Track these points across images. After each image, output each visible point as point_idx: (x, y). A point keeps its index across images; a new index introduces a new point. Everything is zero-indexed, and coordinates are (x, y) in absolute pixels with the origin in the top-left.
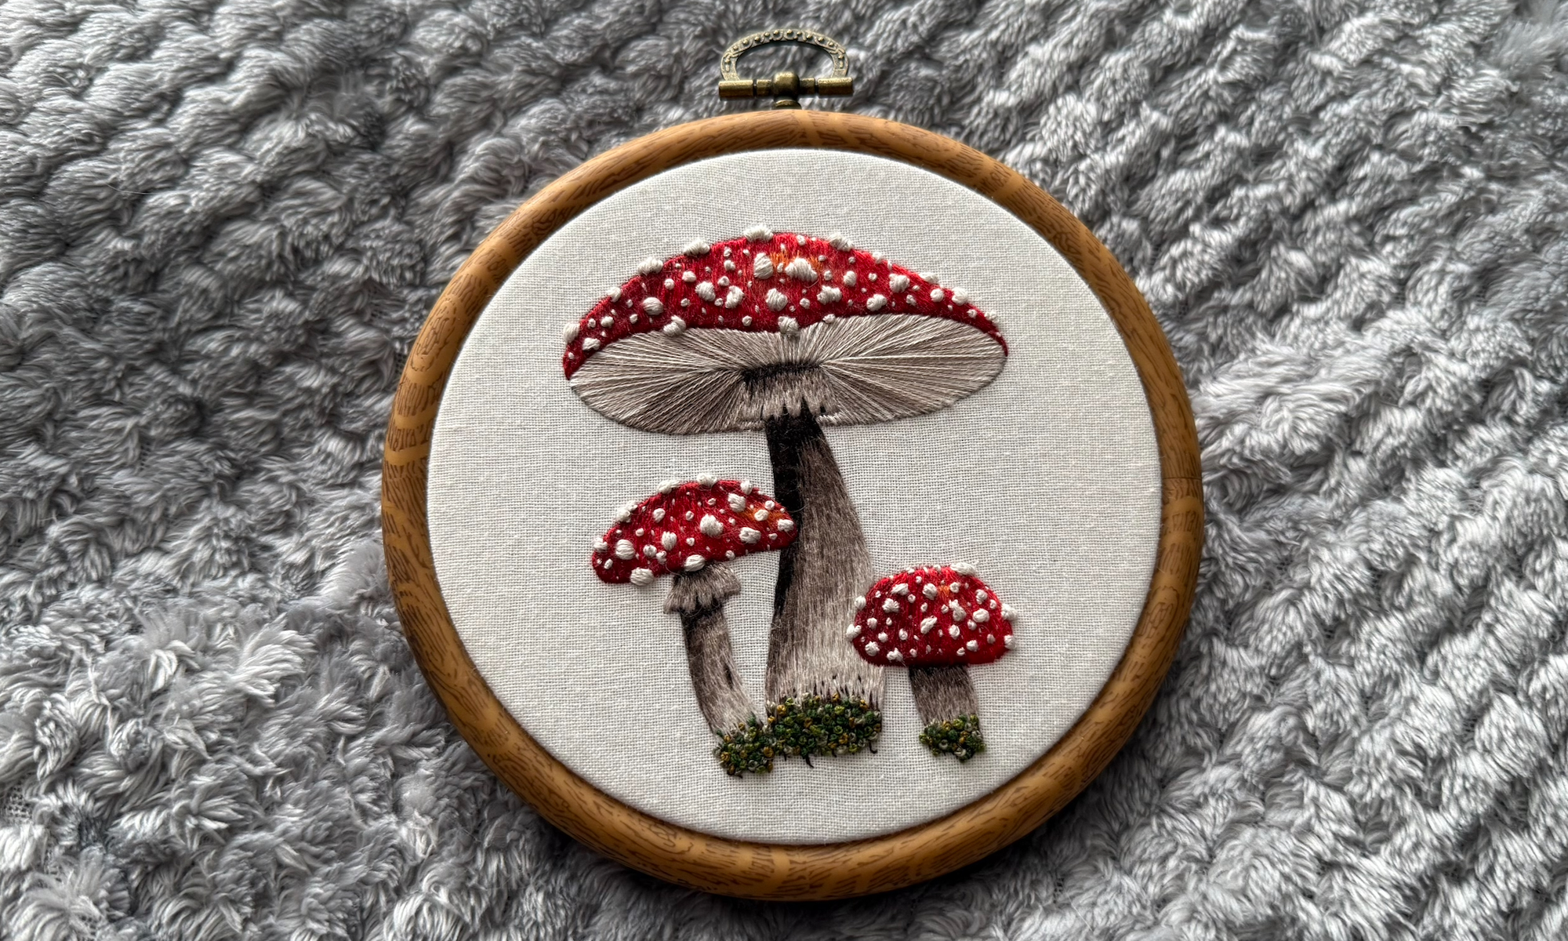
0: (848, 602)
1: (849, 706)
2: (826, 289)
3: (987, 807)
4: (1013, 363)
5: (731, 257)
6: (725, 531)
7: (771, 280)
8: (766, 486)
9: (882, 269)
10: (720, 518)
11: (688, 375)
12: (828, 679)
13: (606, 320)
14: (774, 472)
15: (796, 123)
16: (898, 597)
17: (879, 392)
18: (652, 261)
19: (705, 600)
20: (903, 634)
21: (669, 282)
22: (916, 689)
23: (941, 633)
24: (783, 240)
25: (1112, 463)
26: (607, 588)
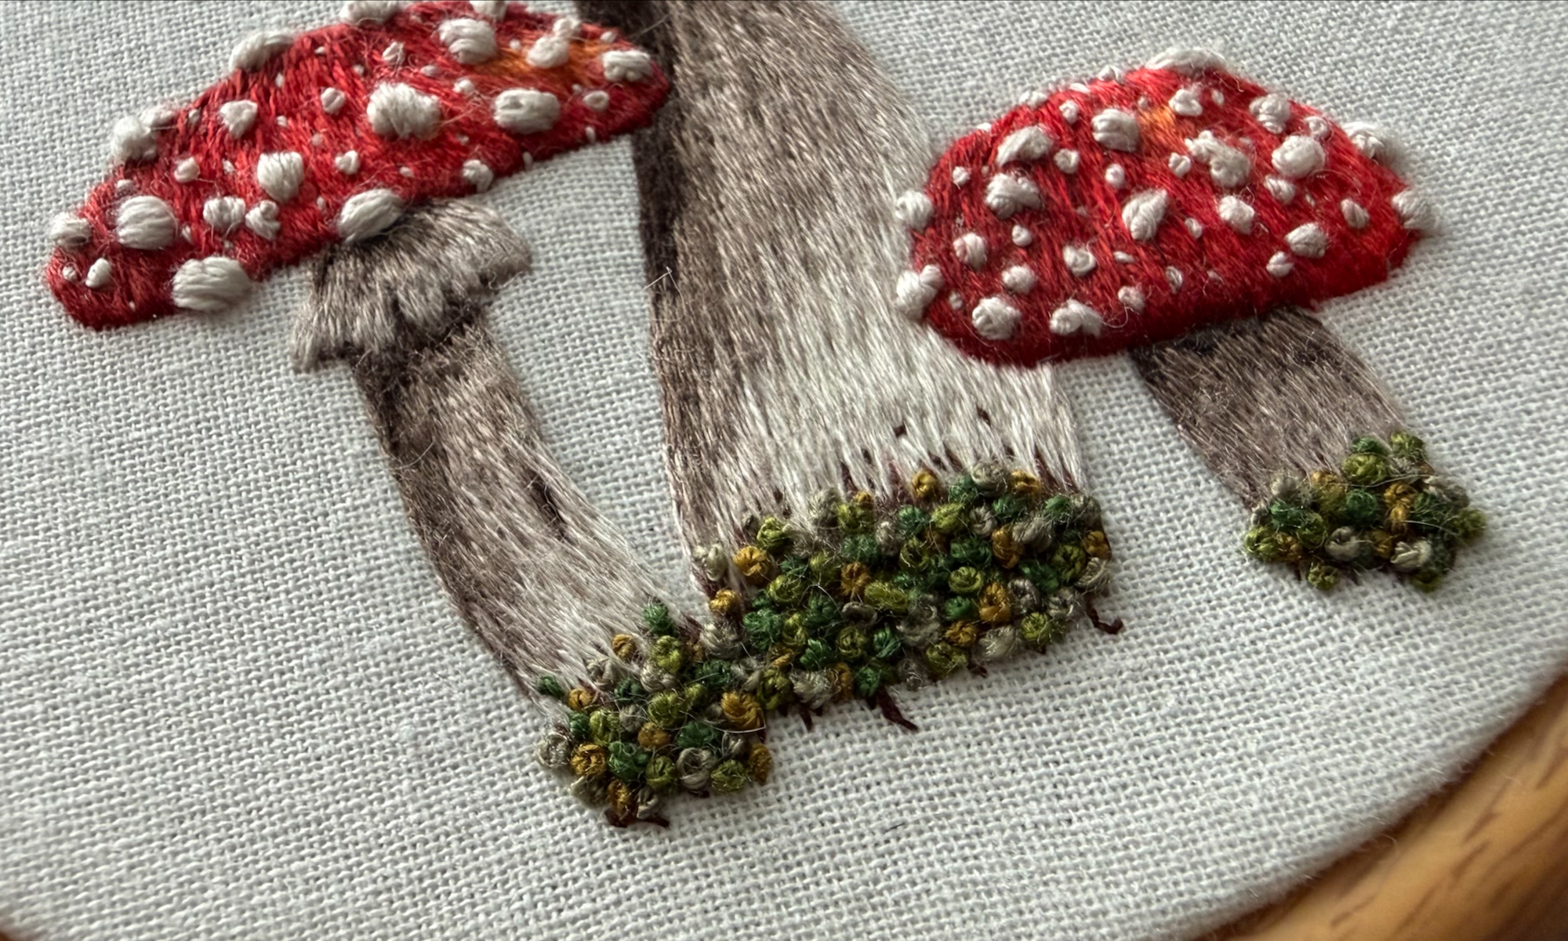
0: (875, 217)
6: (446, 111)
10: (424, 84)
12: (878, 439)
16: (1022, 163)
20: (1076, 257)
22: (1174, 406)
23: (1195, 226)
26: (107, 345)
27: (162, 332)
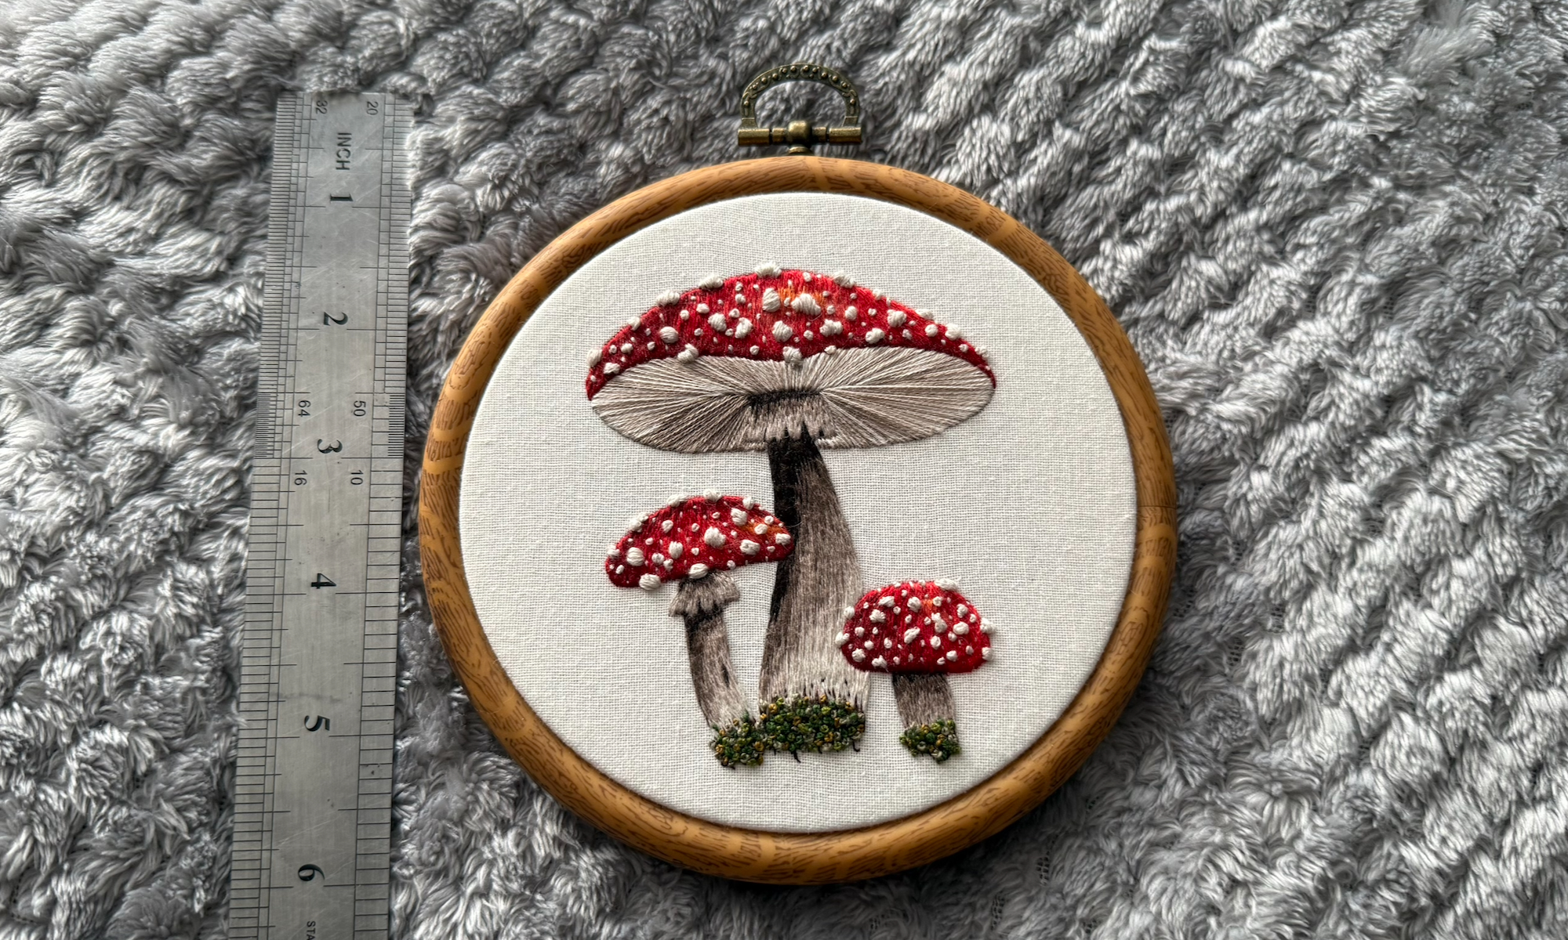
0: (838, 611)
1: (836, 707)
2: (828, 322)
3: (960, 805)
4: (1001, 394)
5: (742, 291)
6: (727, 542)
7: (778, 313)
8: (767, 502)
9: (882, 305)
10: (723, 530)
11: (699, 398)
12: (817, 681)
13: (626, 346)
14: (775, 490)
15: (807, 169)
16: (885, 608)
17: (874, 418)
18: (669, 294)
19: (707, 605)
20: (888, 643)
21: (684, 314)
22: (898, 693)
23: (923, 643)
24: (790, 277)
25: (1090, 490)
26: (618, 592)
27: (634, 592)
